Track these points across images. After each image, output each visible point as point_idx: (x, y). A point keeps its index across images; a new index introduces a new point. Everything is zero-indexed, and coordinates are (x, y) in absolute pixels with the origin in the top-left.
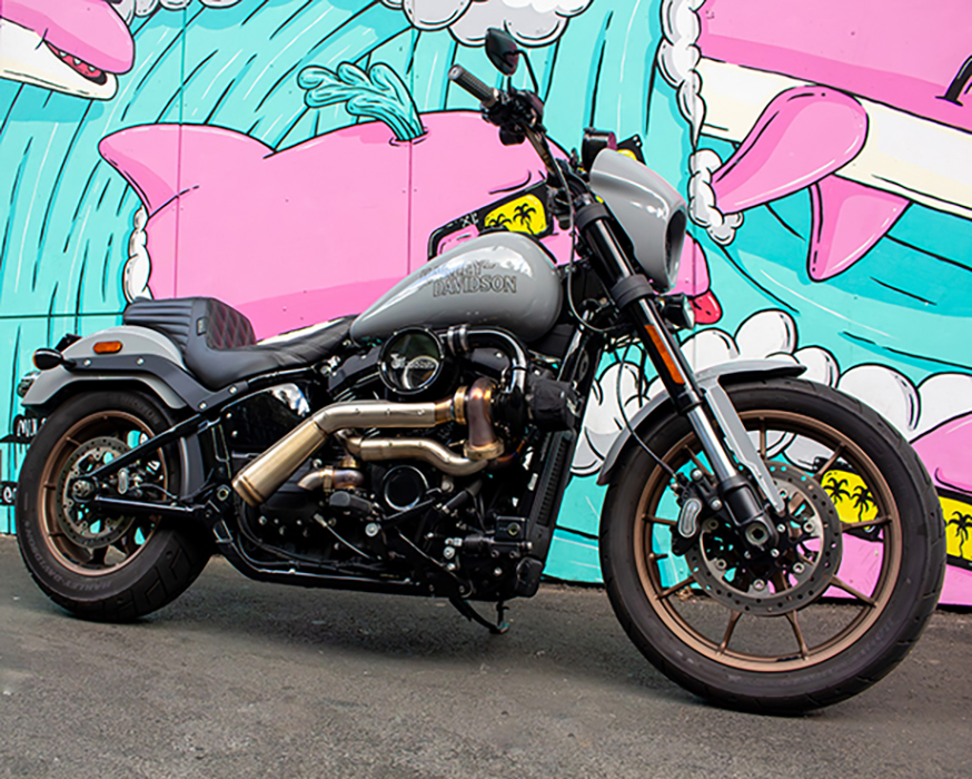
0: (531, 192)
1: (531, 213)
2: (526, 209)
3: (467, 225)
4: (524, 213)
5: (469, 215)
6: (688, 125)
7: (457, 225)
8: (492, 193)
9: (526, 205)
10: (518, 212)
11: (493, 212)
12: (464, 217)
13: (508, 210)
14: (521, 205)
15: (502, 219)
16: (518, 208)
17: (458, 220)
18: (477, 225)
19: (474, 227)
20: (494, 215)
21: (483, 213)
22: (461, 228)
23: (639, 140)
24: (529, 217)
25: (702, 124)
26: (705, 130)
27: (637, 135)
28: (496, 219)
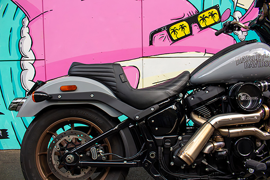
0: (184, 20)
1: (185, 28)
2: (183, 26)
3: (163, 30)
4: (183, 27)
5: (164, 27)
6: (233, 3)
7: (160, 30)
8: (171, 20)
9: (183, 25)
10: (181, 27)
12: (162, 28)
13: (177, 26)
14: (181, 25)
15: (175, 29)
16: (180, 26)
17: (160, 28)
18: (167, 30)
19: (166, 31)
20: (172, 27)
21: (168, 27)
22: (161, 31)
23: (218, 6)
24: (184, 29)
25: (237, 3)
26: (238, 5)
28: (173, 29)
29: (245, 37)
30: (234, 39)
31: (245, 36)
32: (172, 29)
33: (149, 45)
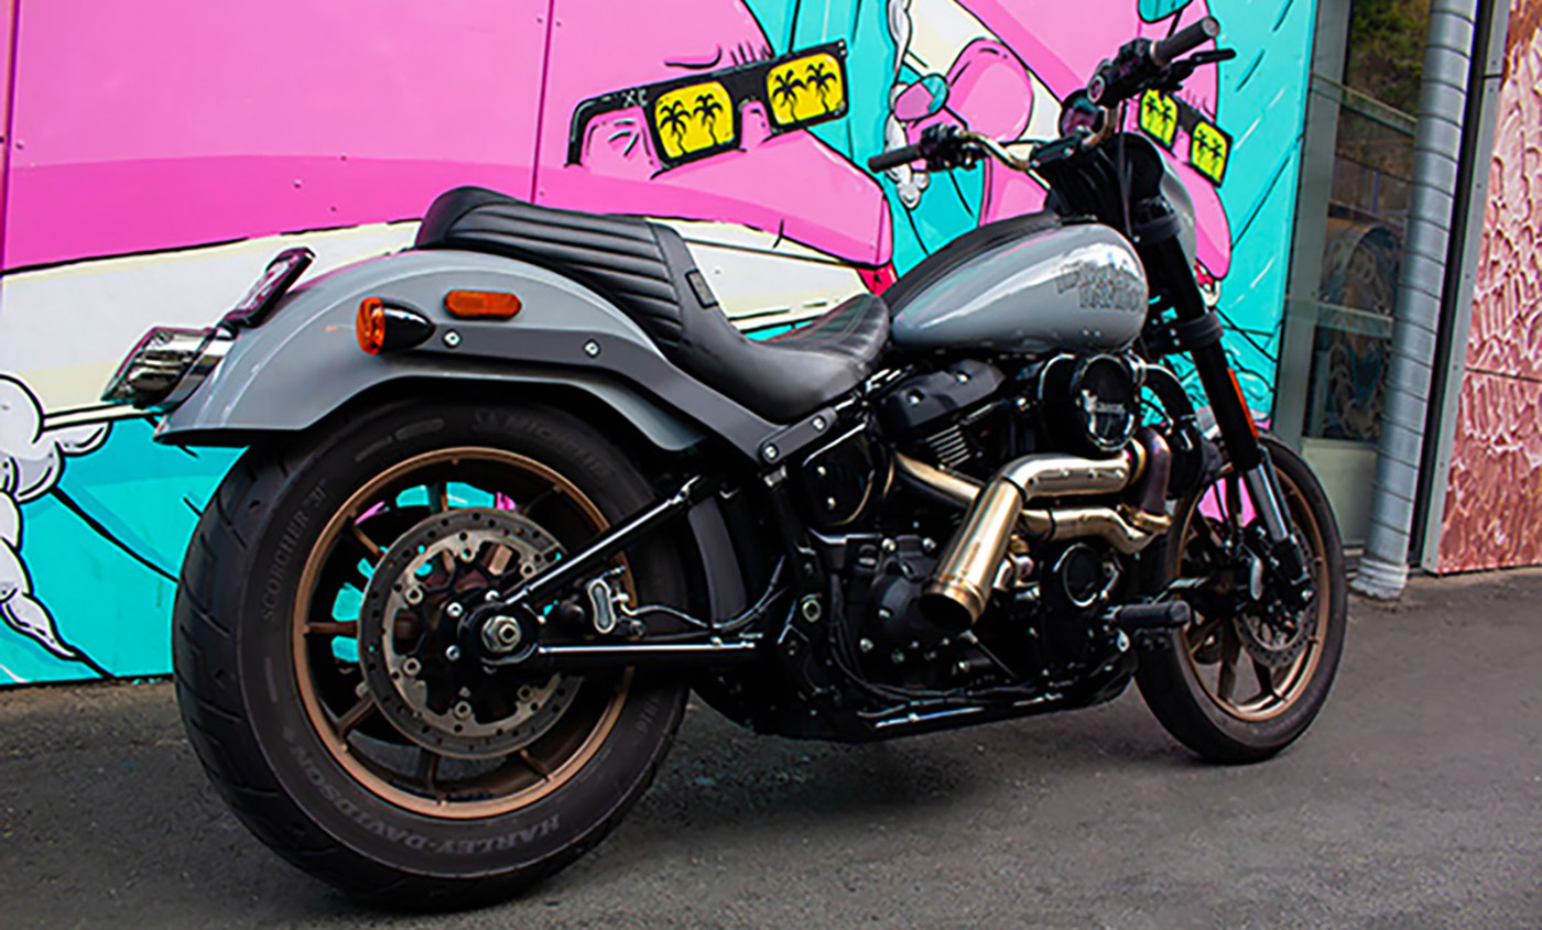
0: (718, 79)
1: (715, 111)
2: (710, 102)
3: (631, 105)
4: (707, 108)
5: (634, 89)
6: (892, 47)
7: (615, 102)
8: (669, 65)
9: (710, 96)
10: (700, 104)
11: (669, 95)
12: (628, 92)
13: (688, 97)
14: (705, 95)
15: (678, 109)
16: (700, 98)
17: (619, 94)
18: (645, 109)
19: (639, 110)
20: (668, 100)
21: (655, 91)
22: (621, 107)
23: (844, 48)
24: (713, 116)
25: (906, 51)
26: (908, 59)
27: (842, 40)
28: (671, 106)
29: (917, 193)
30: (885, 197)
31: (922, 191)
32: (666, 108)
33: (565, 161)
